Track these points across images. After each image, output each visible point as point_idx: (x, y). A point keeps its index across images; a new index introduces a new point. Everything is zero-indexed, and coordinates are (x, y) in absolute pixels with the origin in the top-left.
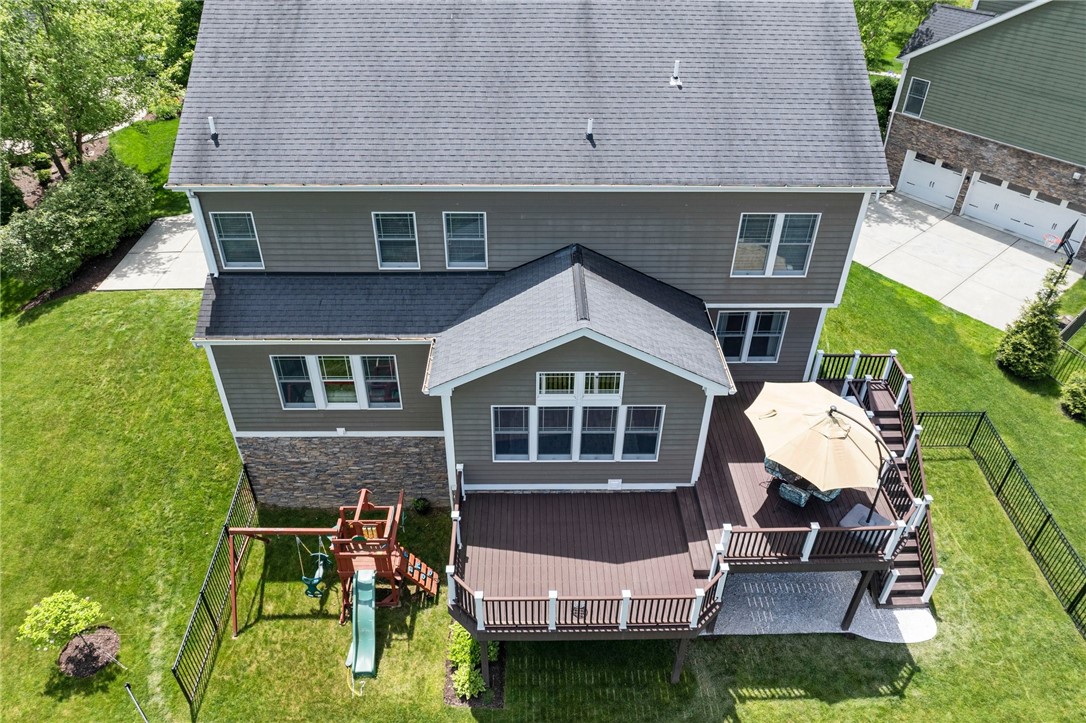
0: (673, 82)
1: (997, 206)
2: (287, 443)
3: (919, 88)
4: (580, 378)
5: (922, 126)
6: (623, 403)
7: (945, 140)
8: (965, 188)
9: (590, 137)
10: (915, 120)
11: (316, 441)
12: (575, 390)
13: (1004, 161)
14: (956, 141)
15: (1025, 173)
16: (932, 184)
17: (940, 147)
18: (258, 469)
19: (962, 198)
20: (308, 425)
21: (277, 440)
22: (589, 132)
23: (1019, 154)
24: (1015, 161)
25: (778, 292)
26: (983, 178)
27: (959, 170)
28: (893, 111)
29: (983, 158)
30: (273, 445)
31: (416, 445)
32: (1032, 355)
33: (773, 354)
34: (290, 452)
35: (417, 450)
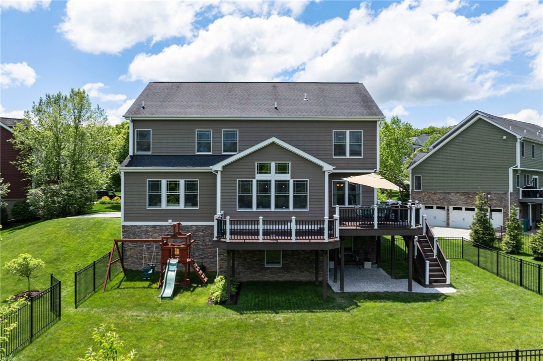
0: (305, 100)
1: (464, 219)
2: (145, 229)
3: (418, 179)
4: (273, 165)
5: (423, 194)
6: (291, 178)
7: (434, 197)
8: (448, 214)
9: (276, 108)
10: (420, 192)
11: (158, 228)
12: (271, 172)
13: (459, 198)
14: (438, 196)
15: (469, 201)
16: (435, 217)
17: (433, 200)
18: (128, 246)
19: (448, 219)
20: (157, 218)
21: (140, 227)
22: (276, 106)
23: (464, 194)
24: (463, 197)
25: (353, 165)
26: (454, 209)
27: (443, 208)
28: (410, 190)
29: (451, 199)
30: (138, 230)
31: (203, 231)
32: (483, 234)
33: (359, 204)
34: (145, 234)
35: (203, 233)
